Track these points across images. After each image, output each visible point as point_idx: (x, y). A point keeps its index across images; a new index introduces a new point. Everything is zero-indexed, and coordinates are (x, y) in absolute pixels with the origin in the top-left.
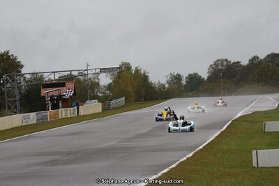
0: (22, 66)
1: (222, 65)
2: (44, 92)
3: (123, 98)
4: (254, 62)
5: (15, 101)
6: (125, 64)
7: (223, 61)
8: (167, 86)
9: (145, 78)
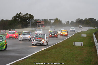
0: (34, 17)
1: (79, 20)
2: (37, 23)
3: (55, 26)
4: (86, 20)
5: (30, 25)
6: (57, 18)
7: (79, 19)
8: (66, 24)
9: (61, 21)
